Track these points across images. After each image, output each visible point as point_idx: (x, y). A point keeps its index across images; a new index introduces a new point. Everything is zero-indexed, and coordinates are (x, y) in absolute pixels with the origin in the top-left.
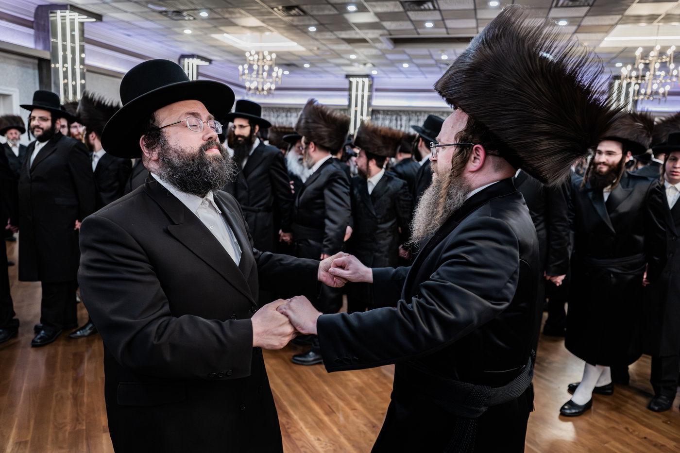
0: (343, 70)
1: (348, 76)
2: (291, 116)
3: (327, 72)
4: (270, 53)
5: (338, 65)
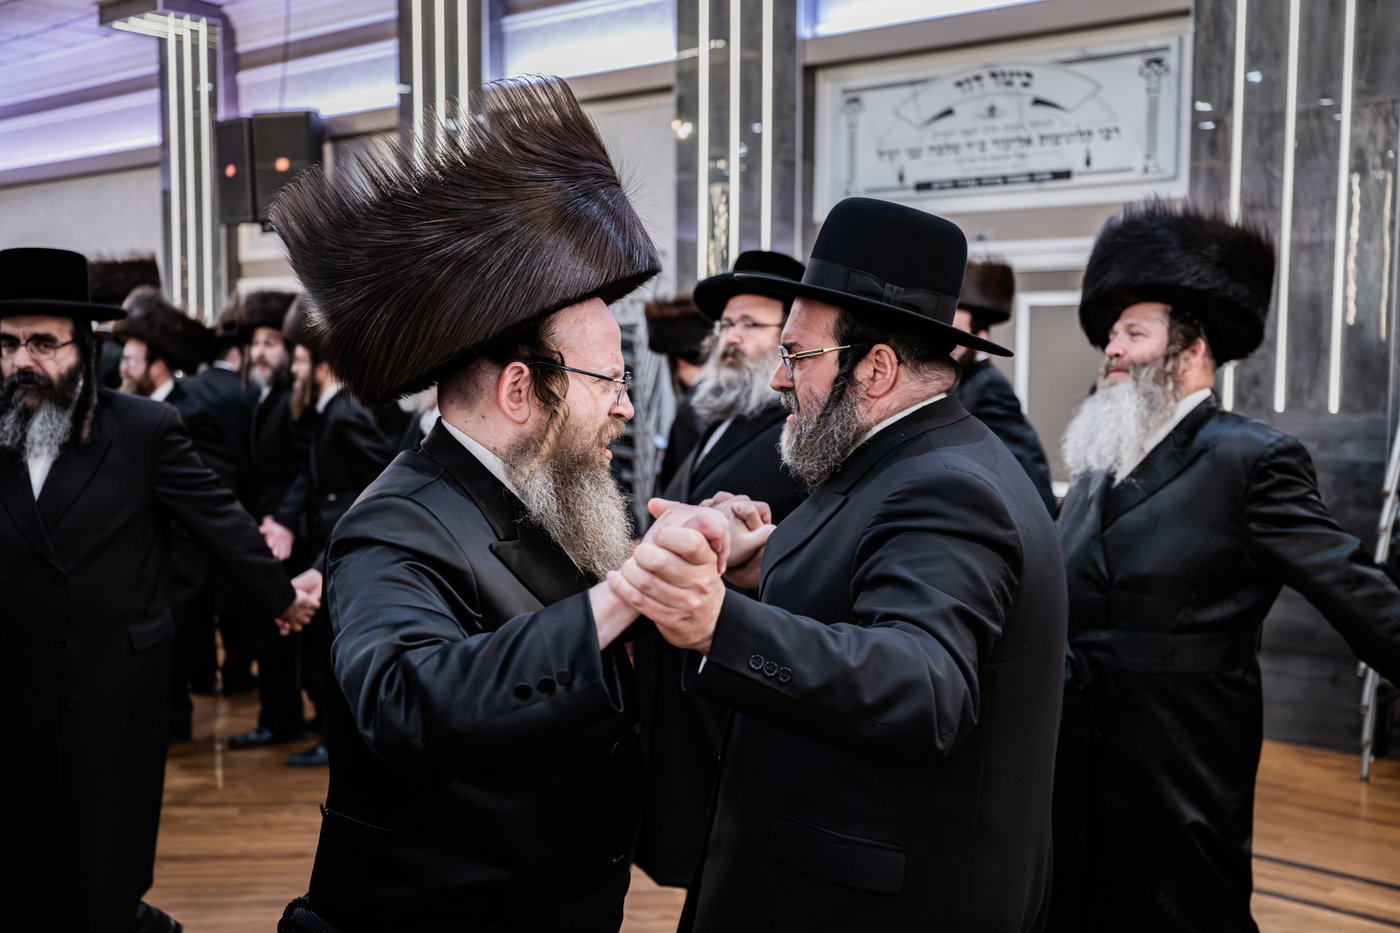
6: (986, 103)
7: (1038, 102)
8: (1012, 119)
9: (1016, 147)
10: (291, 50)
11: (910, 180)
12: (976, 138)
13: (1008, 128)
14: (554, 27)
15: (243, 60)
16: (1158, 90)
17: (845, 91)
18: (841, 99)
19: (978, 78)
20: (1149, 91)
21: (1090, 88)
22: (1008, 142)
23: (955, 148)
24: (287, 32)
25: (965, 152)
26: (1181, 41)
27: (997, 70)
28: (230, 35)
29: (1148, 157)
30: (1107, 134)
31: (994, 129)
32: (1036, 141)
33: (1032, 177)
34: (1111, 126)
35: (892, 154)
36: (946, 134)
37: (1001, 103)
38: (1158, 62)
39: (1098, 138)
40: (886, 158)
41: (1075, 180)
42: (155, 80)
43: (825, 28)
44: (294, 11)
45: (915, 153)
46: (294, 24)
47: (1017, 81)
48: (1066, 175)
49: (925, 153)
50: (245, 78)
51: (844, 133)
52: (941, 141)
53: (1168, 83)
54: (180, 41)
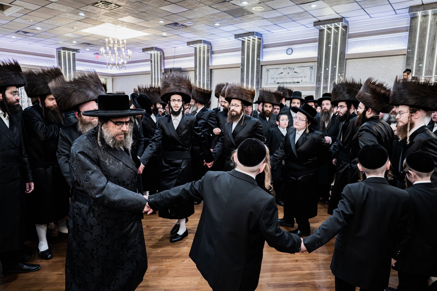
6: (288, 72)
7: (295, 72)
8: (291, 74)
9: (292, 78)
10: (175, 57)
11: (276, 82)
12: (286, 77)
13: (291, 75)
14: (221, 56)
15: (165, 58)
16: (312, 72)
17: (267, 69)
18: (266, 70)
19: (286, 68)
20: (311, 72)
21: (303, 71)
22: (290, 78)
23: (283, 78)
24: (175, 54)
25: (284, 79)
26: (315, 65)
27: (289, 67)
28: (163, 54)
29: (310, 81)
30: (305, 77)
31: (289, 76)
32: (295, 78)
33: (294, 83)
34: (305, 76)
35: (274, 78)
36: (281, 76)
37: (290, 72)
38: (312, 68)
39: (303, 78)
40: (273, 79)
41: (300, 83)
42: (150, 60)
43: (264, 60)
44: (176, 51)
45: (277, 78)
46: (176, 53)
47: (292, 69)
48: (299, 82)
49: (278, 78)
50: (166, 61)
51: (267, 75)
52: (281, 77)
53: (313, 71)
54: (154, 54)
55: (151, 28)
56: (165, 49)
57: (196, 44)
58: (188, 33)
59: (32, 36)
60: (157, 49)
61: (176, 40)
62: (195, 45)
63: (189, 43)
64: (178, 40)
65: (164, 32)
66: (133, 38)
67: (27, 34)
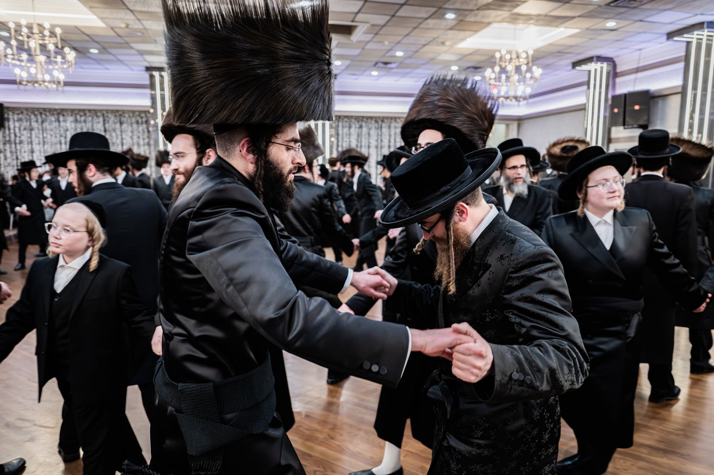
0: (145, 60)
1: (148, 69)
2: (65, 121)
3: (121, 61)
4: (54, 26)
5: (142, 53)
10: (639, 69)
15: (618, 75)
24: (639, 63)
28: (615, 66)
42: (586, 83)
44: (642, 57)
46: (641, 61)
50: (618, 80)
54: (596, 70)
55: (579, 16)
56: (618, 56)
57: (688, 33)
58: (665, 10)
59: (397, 68)
60: (600, 59)
61: (640, 33)
62: (686, 37)
63: (670, 35)
64: (645, 32)
65: (609, 20)
66: (550, 45)
67: (389, 66)
